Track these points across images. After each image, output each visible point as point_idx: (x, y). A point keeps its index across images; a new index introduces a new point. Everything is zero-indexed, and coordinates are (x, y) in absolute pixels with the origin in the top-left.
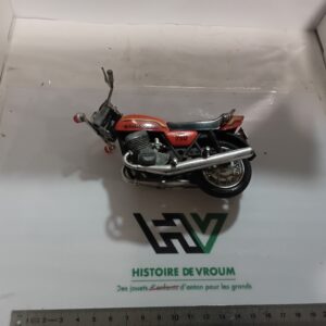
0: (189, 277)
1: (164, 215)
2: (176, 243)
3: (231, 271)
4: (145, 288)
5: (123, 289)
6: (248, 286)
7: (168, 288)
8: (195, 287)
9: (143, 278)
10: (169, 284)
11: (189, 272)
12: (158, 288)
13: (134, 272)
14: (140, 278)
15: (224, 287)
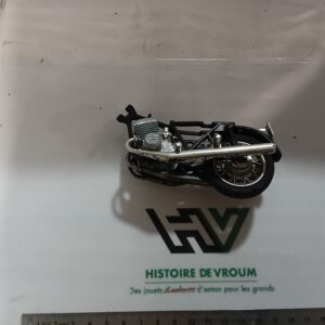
0: (206, 278)
1: (180, 210)
2: (192, 241)
3: (252, 272)
4: (159, 291)
5: (137, 291)
6: (271, 289)
7: (184, 290)
8: (213, 289)
9: (158, 280)
10: (185, 286)
11: (207, 273)
12: (173, 291)
13: (147, 274)
14: (154, 280)
15: (244, 289)
